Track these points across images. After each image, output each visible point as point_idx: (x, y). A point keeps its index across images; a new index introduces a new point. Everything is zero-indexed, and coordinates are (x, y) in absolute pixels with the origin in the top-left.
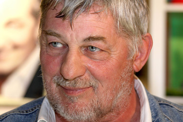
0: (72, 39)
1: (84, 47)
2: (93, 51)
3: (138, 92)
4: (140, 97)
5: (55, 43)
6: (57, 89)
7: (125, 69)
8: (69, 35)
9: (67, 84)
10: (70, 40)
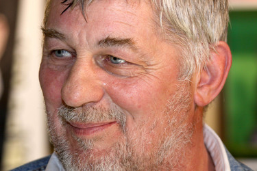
0: (81, 41)
1: (103, 56)
2: (118, 63)
3: (213, 154)
4: (215, 162)
5: (59, 51)
6: (64, 130)
7: (174, 96)
8: (76, 35)
9: (73, 116)
10: (78, 43)
